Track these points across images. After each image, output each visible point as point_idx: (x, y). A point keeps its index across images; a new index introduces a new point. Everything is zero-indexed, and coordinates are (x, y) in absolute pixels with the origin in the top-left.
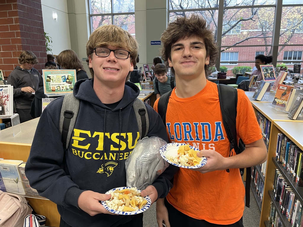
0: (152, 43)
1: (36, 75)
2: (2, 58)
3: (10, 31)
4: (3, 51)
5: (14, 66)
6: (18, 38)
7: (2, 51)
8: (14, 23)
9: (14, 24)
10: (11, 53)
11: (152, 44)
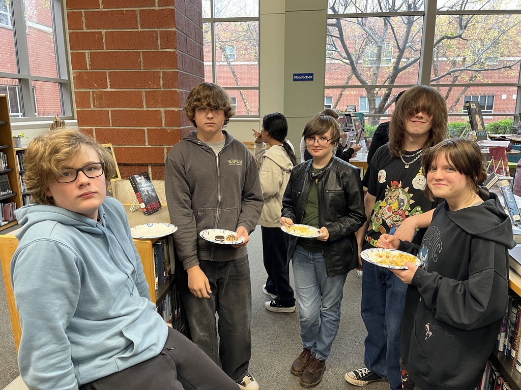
0: (296, 77)
1: (234, 161)
2: (109, 109)
3: (140, 30)
4: (111, 88)
5: (146, 131)
6: (167, 50)
7: (109, 89)
8: (157, 5)
9: (157, 8)
10: (141, 96)
11: (295, 80)
